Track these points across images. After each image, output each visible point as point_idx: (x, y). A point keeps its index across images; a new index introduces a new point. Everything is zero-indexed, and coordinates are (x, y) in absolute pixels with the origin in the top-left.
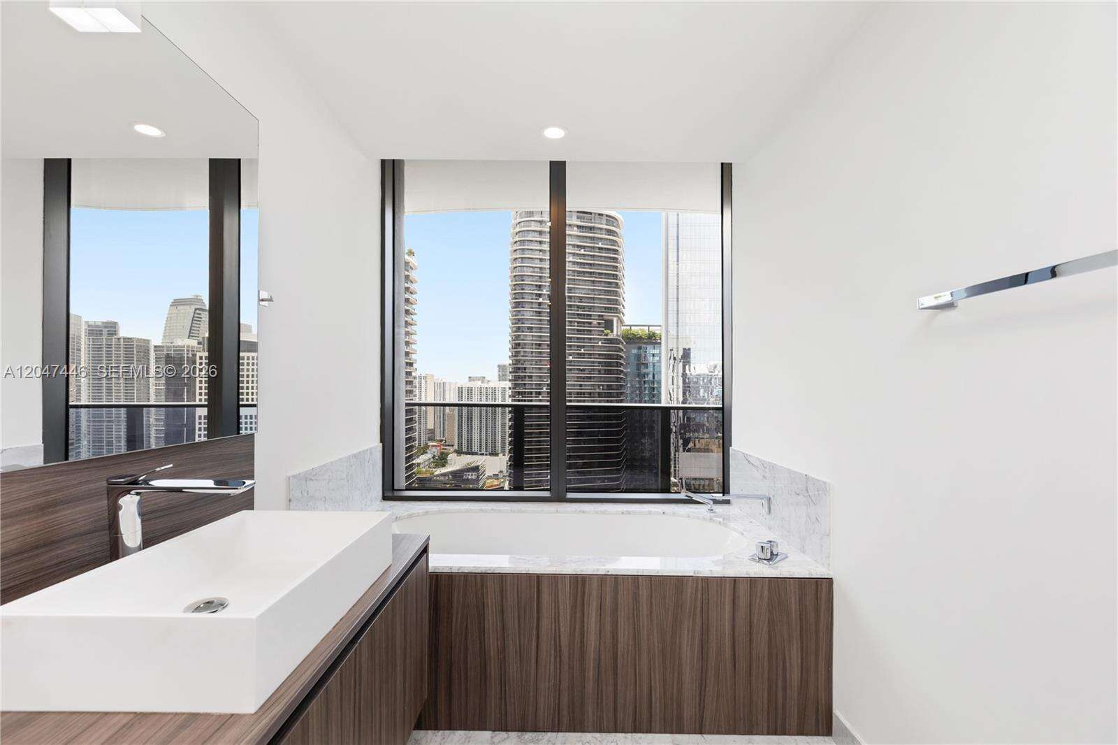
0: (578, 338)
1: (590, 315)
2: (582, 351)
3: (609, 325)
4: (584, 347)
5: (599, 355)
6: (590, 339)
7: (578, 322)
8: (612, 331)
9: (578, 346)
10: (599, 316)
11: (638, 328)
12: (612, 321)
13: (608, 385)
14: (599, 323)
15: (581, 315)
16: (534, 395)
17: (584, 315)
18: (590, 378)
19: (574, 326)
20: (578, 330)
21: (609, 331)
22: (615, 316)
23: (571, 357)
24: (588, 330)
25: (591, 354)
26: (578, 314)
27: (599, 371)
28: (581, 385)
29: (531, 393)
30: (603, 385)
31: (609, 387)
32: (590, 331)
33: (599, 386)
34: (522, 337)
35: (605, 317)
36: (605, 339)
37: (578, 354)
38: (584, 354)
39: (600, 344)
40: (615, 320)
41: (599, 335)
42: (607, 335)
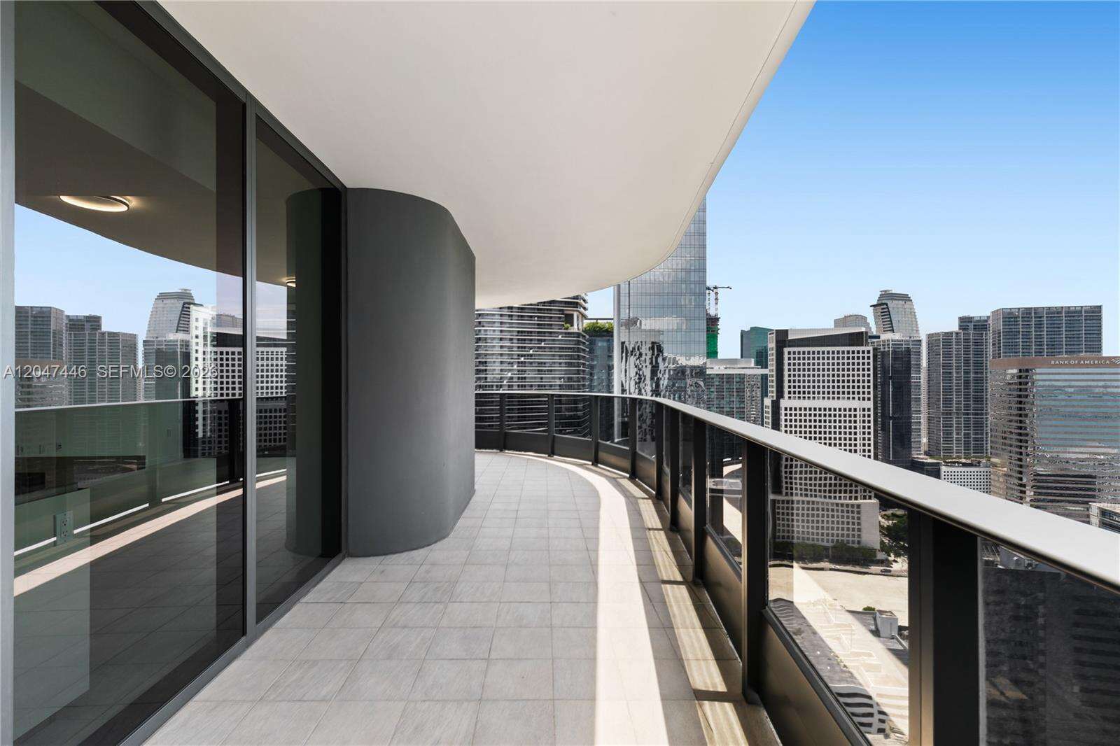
0: (539, 332)
1: (551, 310)
2: (543, 345)
3: (569, 319)
4: (545, 340)
5: (560, 348)
6: (551, 333)
7: (538, 317)
8: (572, 325)
9: (538, 340)
10: (560, 310)
11: (606, 321)
12: (573, 315)
13: (569, 378)
14: (560, 318)
15: (541, 309)
16: (495, 388)
17: (544, 309)
18: (551, 371)
19: (534, 320)
20: (538, 324)
21: (568, 325)
22: (574, 311)
23: (531, 351)
24: (548, 325)
25: (551, 348)
26: (538, 309)
27: (560, 363)
28: (542, 378)
29: (492, 386)
30: (563, 378)
31: (570, 379)
32: (551, 325)
33: (560, 378)
34: (482, 332)
35: (566, 312)
36: (566, 333)
37: (539, 348)
38: (545, 348)
39: (560, 337)
40: (575, 314)
41: (559, 329)
42: (567, 329)
